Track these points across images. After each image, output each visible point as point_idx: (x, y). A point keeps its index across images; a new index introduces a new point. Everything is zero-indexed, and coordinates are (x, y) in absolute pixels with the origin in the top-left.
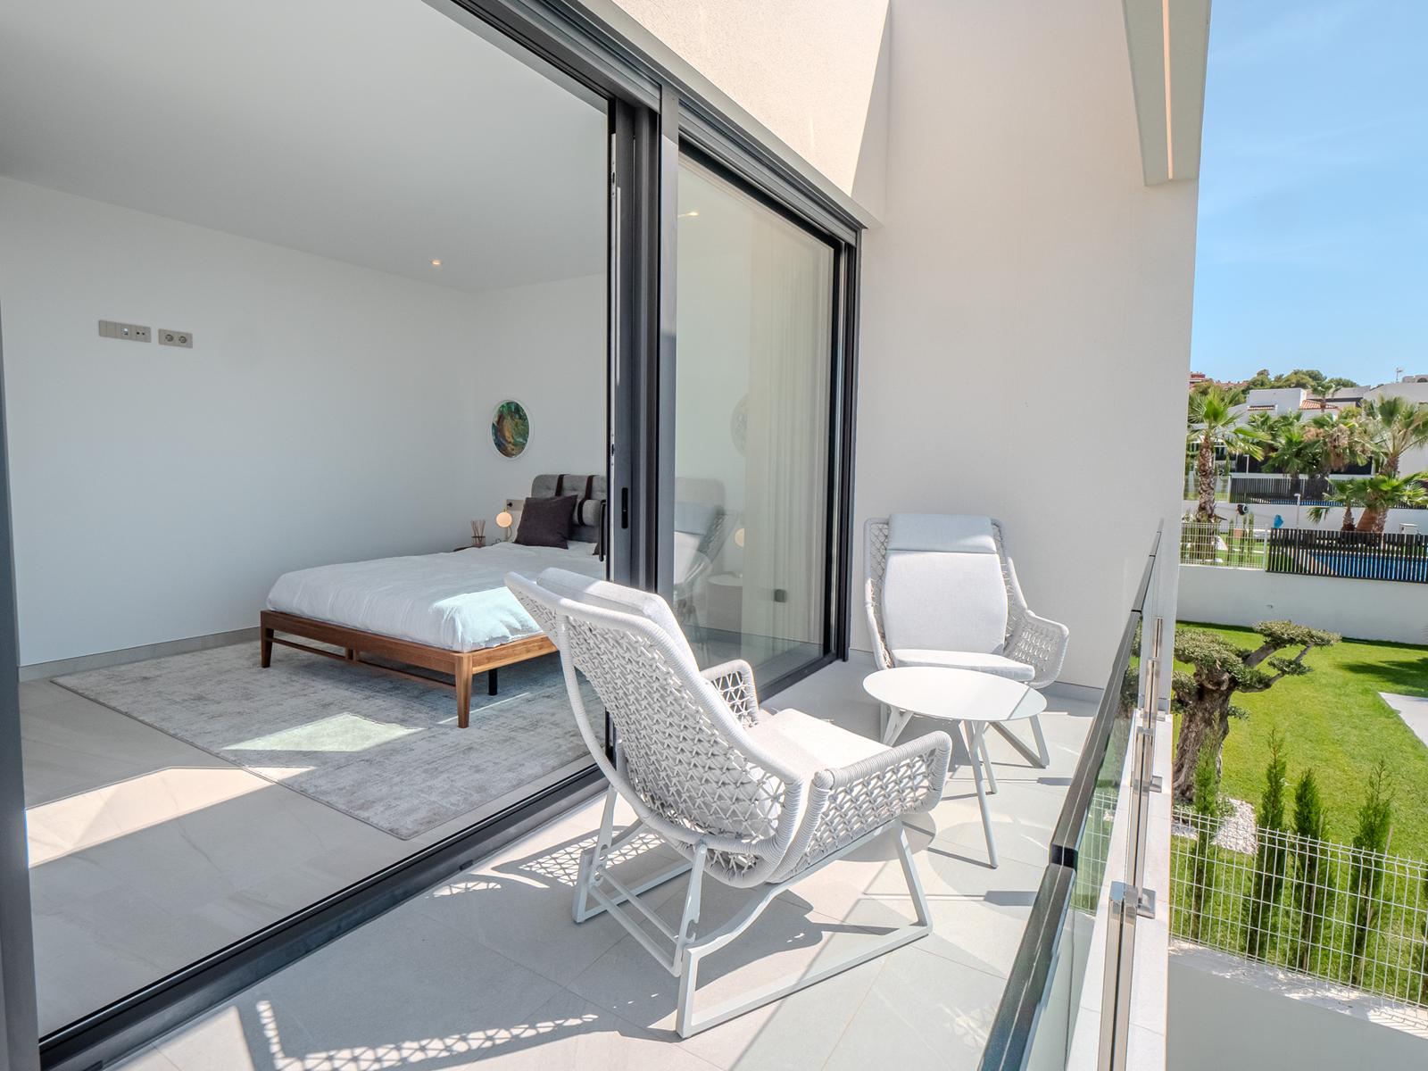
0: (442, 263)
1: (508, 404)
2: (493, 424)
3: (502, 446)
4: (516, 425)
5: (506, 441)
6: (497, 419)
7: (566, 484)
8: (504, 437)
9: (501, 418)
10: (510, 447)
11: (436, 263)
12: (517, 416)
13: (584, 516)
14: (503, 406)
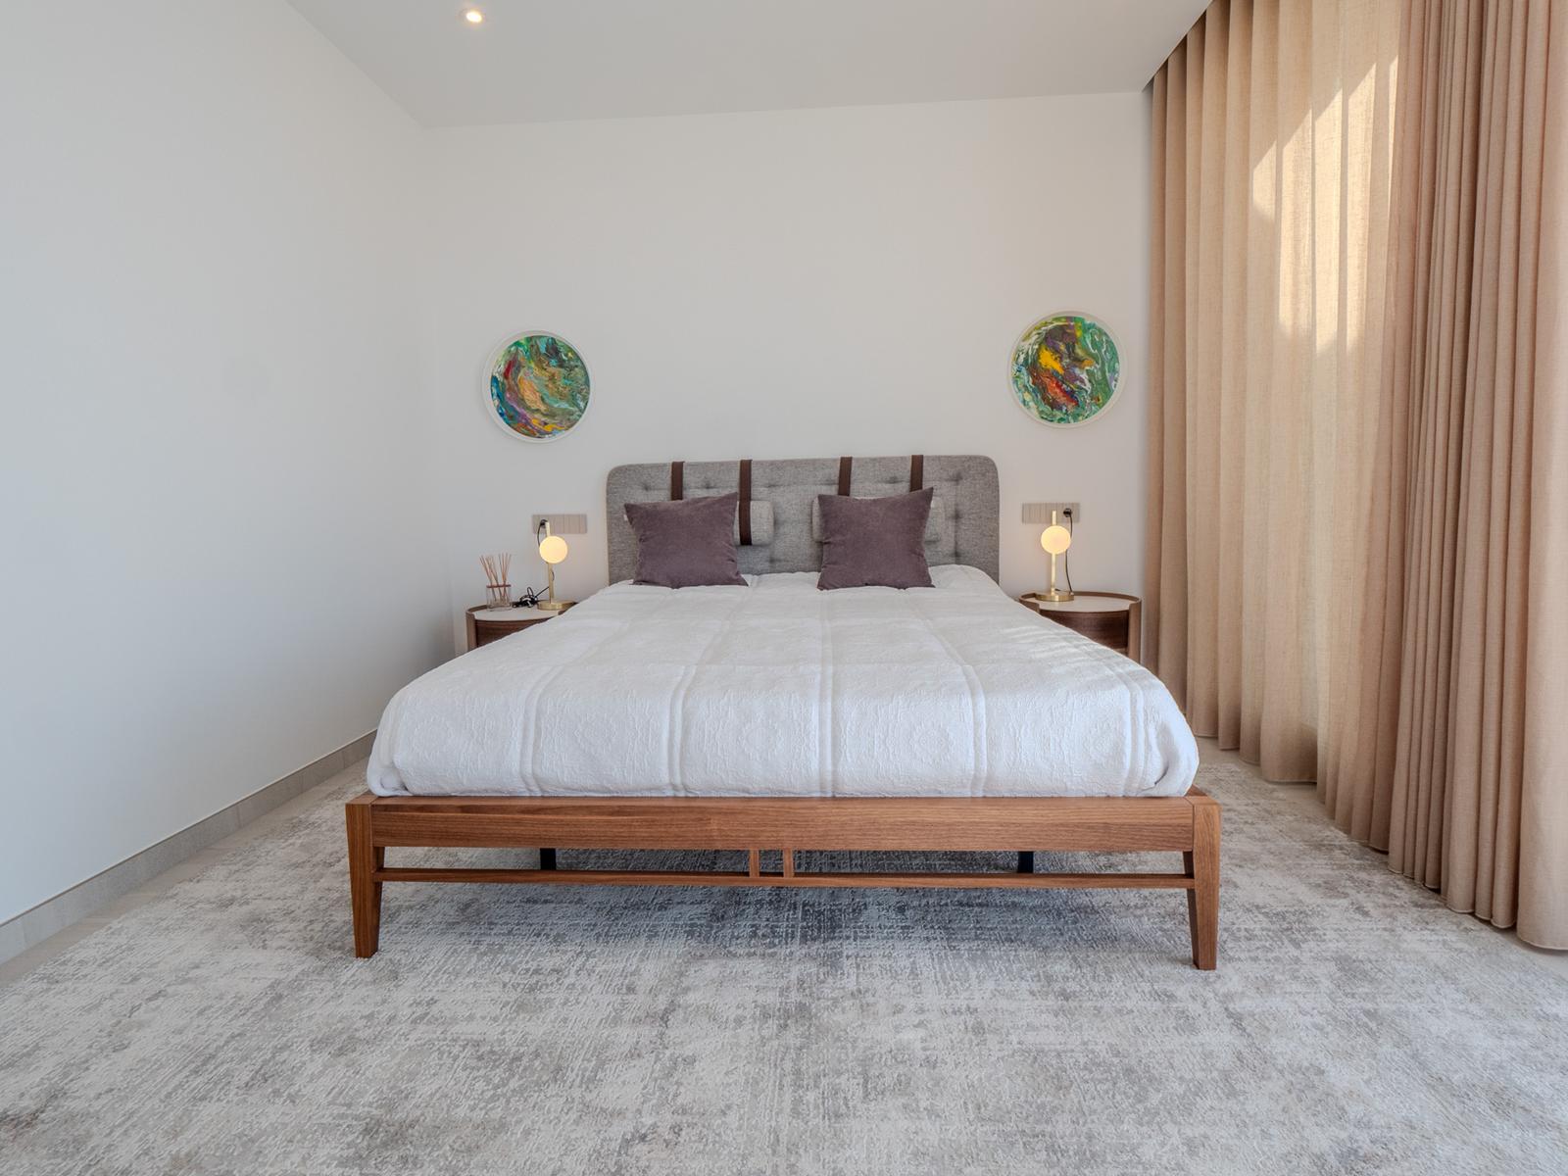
0: (485, 19)
1: (529, 339)
2: (494, 379)
3: (514, 415)
4: (552, 378)
5: (528, 408)
6: (502, 368)
7: (688, 478)
8: (521, 401)
9: (512, 367)
10: (536, 420)
11: (474, 17)
12: (553, 362)
13: (753, 528)
14: (517, 344)
